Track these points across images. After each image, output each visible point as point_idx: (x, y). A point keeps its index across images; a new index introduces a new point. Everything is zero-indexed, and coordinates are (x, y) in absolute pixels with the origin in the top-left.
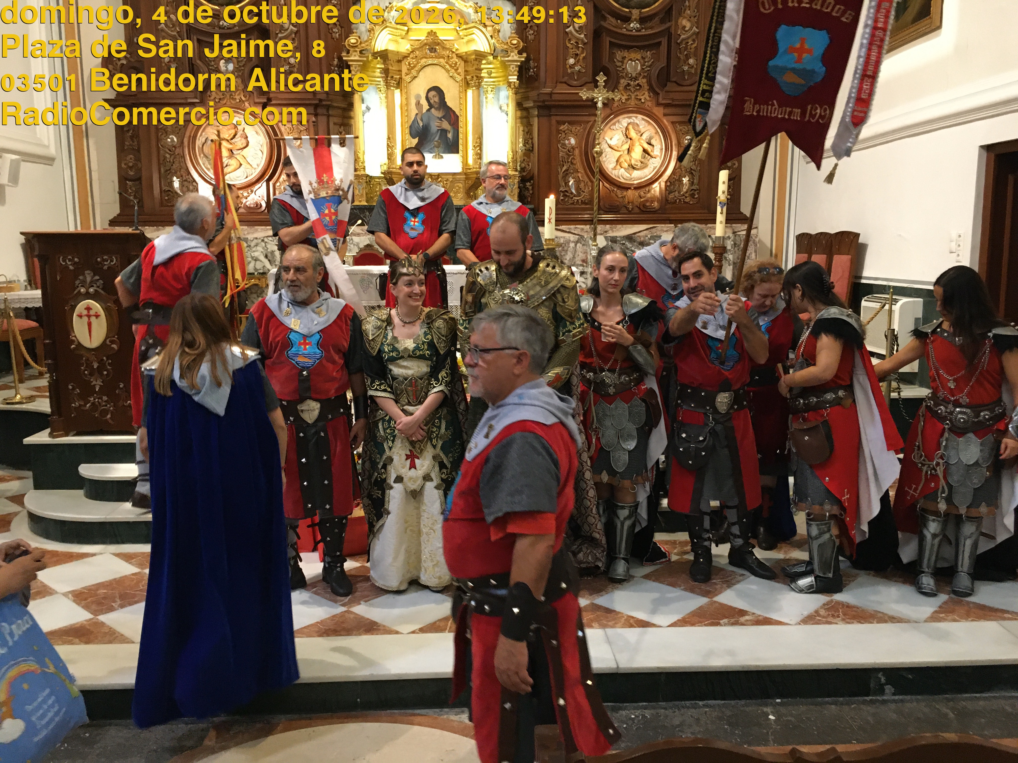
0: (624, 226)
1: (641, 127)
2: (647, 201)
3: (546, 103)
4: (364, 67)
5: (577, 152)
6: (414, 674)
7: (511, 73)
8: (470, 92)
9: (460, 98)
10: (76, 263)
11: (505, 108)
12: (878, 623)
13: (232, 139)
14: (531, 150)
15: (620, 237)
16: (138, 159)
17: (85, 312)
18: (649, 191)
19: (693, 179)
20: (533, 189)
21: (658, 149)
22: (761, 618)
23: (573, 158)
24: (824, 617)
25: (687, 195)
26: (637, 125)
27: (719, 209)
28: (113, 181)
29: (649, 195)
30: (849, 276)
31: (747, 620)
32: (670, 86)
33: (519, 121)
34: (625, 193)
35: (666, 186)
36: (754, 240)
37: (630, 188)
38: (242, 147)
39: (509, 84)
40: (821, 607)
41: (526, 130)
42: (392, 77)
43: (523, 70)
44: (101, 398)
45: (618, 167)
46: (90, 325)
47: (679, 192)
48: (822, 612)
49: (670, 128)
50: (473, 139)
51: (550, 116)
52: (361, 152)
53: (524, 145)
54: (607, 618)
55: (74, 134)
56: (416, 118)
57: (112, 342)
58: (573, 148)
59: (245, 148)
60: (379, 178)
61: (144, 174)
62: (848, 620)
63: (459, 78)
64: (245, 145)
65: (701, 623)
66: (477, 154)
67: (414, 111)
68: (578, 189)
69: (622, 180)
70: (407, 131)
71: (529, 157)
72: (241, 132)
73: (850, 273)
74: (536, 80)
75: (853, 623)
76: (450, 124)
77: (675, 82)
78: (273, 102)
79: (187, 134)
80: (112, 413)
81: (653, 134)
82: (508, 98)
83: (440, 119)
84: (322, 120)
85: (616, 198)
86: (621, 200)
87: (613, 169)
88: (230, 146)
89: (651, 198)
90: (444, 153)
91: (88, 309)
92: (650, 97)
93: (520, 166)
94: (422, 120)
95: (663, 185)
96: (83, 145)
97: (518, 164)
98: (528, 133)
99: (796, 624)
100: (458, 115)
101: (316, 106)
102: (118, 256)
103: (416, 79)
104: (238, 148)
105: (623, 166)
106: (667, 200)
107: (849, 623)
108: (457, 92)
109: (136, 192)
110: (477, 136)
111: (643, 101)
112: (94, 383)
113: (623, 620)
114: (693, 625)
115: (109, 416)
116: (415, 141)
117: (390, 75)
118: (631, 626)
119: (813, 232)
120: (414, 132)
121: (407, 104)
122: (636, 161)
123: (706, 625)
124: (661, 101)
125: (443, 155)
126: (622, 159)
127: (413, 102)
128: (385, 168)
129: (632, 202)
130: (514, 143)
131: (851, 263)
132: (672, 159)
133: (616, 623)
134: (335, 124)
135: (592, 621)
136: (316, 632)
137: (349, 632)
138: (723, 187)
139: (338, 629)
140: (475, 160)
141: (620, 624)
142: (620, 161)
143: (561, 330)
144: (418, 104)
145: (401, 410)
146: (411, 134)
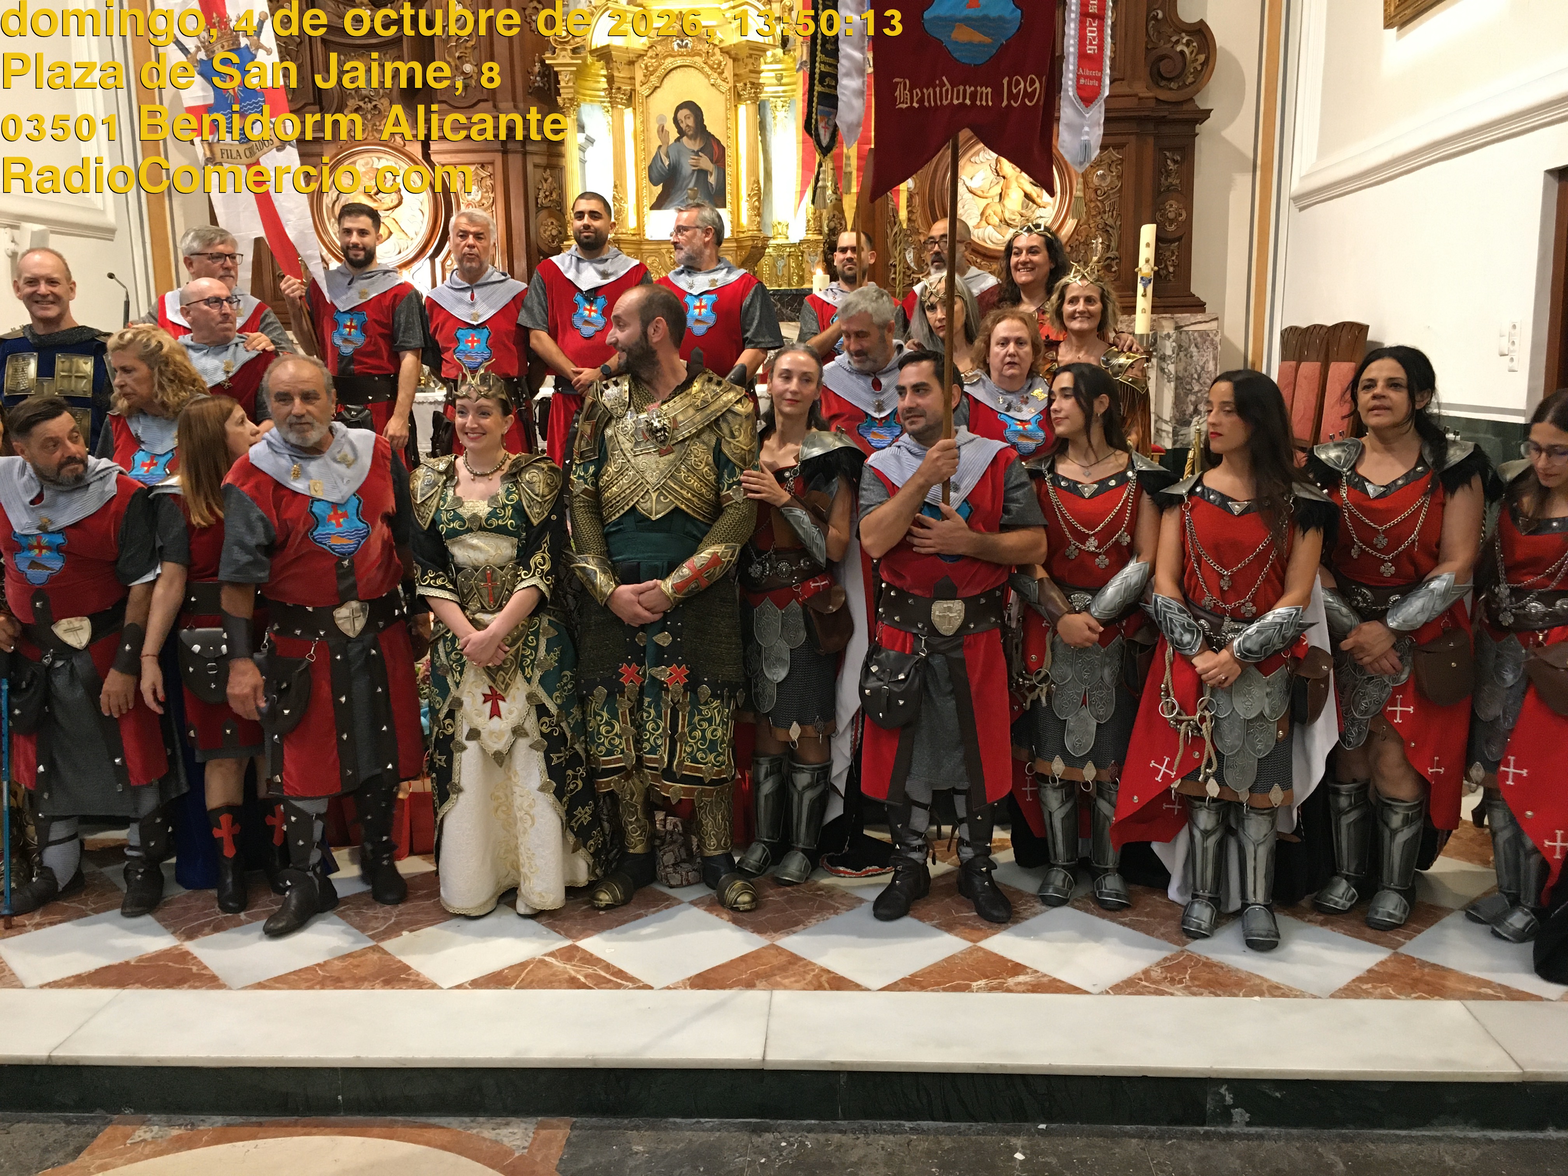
4: (581, 73)
5: (917, 200)
6: (426, 1060)
8: (742, 108)
9: (728, 118)
12: (1244, 996)
13: (376, 194)
19: (1110, 241)
22: (1045, 979)
23: (911, 212)
24: (1154, 982)
27: (1141, 289)
31: (1020, 983)
36: (1212, 340)
38: (392, 205)
40: (1158, 964)
42: (620, 89)
45: (984, 223)
48: (1156, 974)
50: (748, 184)
54: (786, 971)
56: (658, 154)
58: (911, 195)
59: (396, 207)
62: (1195, 989)
63: (725, 87)
64: (396, 202)
65: (938, 984)
66: (754, 208)
67: (656, 142)
68: (919, 260)
69: (990, 245)
70: (645, 173)
75: (1201, 994)
76: (712, 161)
83: (697, 153)
84: (515, 161)
88: (373, 205)
94: (668, 156)
97: (825, 223)
99: (1101, 993)
100: (725, 145)
103: (659, 90)
104: (386, 207)
105: (991, 221)
107: (1194, 994)
108: (724, 109)
110: (753, 179)
113: (809, 977)
114: (923, 988)
116: (659, 189)
117: (615, 86)
118: (820, 987)
119: (1304, 325)
120: (655, 174)
121: (643, 131)
122: (1013, 213)
123: (945, 990)
126: (989, 211)
127: (654, 127)
132: (1073, 209)
133: (796, 982)
134: (536, 166)
135: (758, 976)
136: (307, 980)
137: (357, 982)
138: (1146, 253)
139: (344, 977)
140: (750, 217)
141: (803, 983)
142: (987, 214)
143: (726, 480)
144: (662, 130)
145: (470, 621)
146: (651, 179)
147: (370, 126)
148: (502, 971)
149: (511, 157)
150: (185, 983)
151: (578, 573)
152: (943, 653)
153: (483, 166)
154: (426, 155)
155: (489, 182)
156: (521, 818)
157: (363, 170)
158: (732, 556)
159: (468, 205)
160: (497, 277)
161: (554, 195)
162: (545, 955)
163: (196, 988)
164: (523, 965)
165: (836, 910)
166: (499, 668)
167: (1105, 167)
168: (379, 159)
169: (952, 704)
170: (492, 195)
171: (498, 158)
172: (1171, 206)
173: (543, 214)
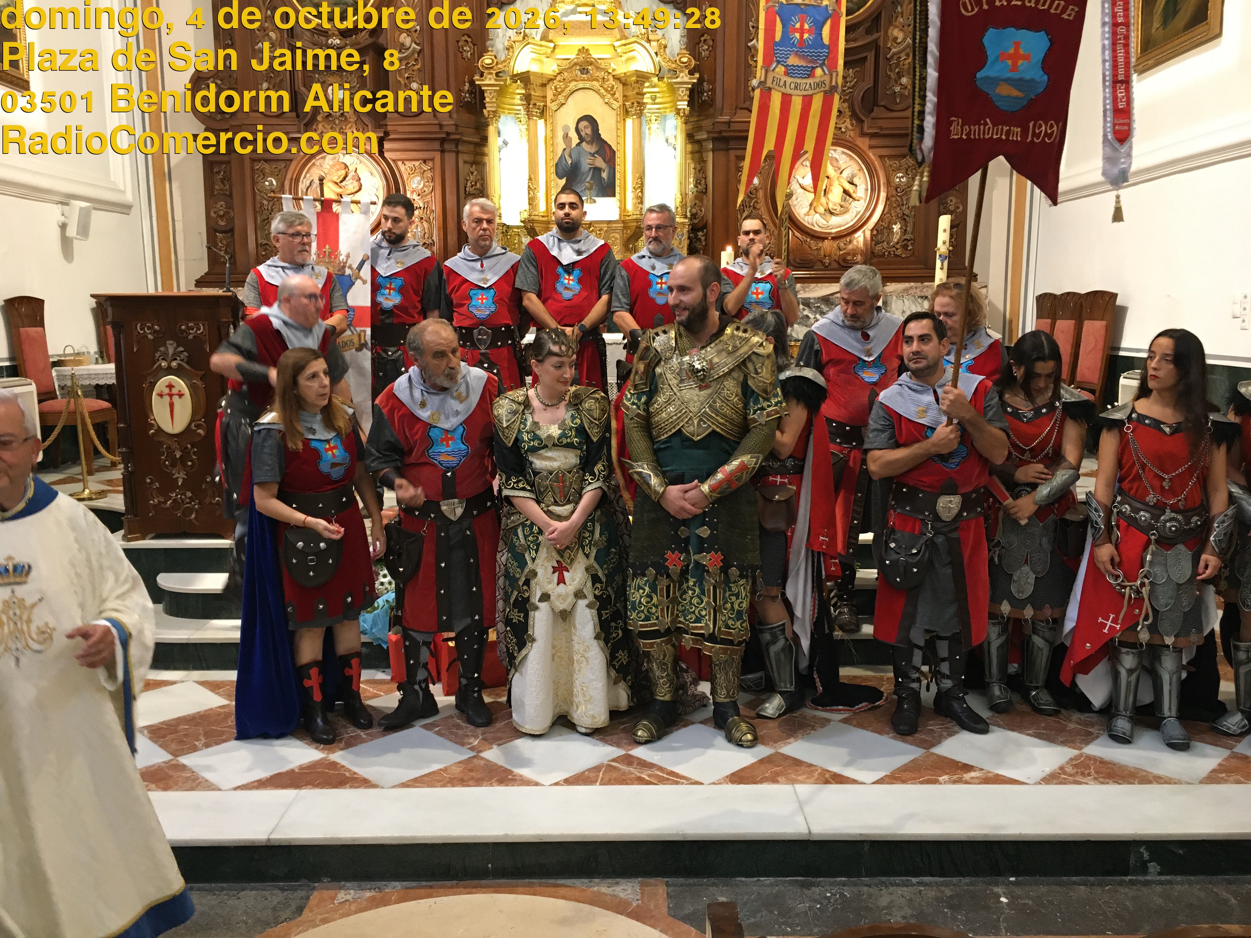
0: (820, 285)
1: (841, 162)
2: (848, 254)
3: (724, 134)
4: (502, 92)
5: (761, 194)
6: (558, 836)
7: (680, 98)
8: (629, 122)
9: (618, 129)
10: (155, 331)
11: (672, 140)
12: (1140, 783)
13: (341, 182)
14: (704, 192)
15: (814, 298)
16: (230, 207)
17: (167, 391)
18: (850, 242)
19: (906, 226)
20: (706, 238)
21: (862, 190)
22: (990, 775)
23: (756, 202)
24: (1070, 775)
25: (898, 246)
26: (837, 160)
27: (938, 263)
28: (200, 233)
29: (850, 247)
30: (1104, 347)
31: (973, 778)
32: (878, 112)
33: (689, 156)
34: (820, 245)
35: (872, 236)
37: (827, 238)
38: (354, 191)
39: (678, 112)
40: (1068, 763)
41: (698, 167)
42: (535, 104)
43: (694, 94)
44: (185, 495)
45: (812, 212)
46: (172, 405)
47: (888, 243)
48: (1069, 769)
49: (877, 163)
50: (633, 179)
51: (728, 150)
52: (497, 196)
53: (696, 186)
54: (797, 771)
55: (154, 177)
56: (563, 154)
57: (198, 426)
58: (756, 189)
59: (357, 192)
60: (518, 227)
61: (238, 224)
62: (1102, 780)
63: (616, 105)
64: (357, 188)
65: (914, 779)
66: (637, 197)
67: (561, 146)
69: (817, 228)
70: (553, 170)
71: (701, 201)
72: (353, 173)
73: (1105, 342)
74: (711, 106)
75: (1108, 783)
76: (605, 161)
77: (884, 106)
78: (391, 137)
79: (289, 177)
80: (197, 511)
81: (856, 171)
82: (676, 128)
83: (593, 155)
84: (450, 158)
85: (809, 251)
86: (816, 253)
87: (806, 215)
88: (339, 190)
89: (853, 250)
90: (597, 196)
91: (170, 386)
92: (852, 125)
93: (690, 211)
94: (570, 156)
95: (868, 234)
96: (165, 190)
97: (689, 209)
98: (700, 171)
99: (1035, 784)
100: (615, 149)
101: (443, 141)
102: (206, 323)
103: (564, 106)
104: (349, 192)
105: (818, 210)
106: (872, 253)
107: (1103, 783)
108: (614, 122)
109: (227, 246)
110: (637, 175)
111: (843, 130)
112: (177, 475)
113: (816, 775)
114: (904, 782)
115: (193, 516)
116: (563, 182)
117: (532, 102)
118: (827, 782)
119: (1058, 292)
120: (560, 170)
121: (552, 137)
122: (835, 205)
123: (921, 783)
124: (866, 130)
125: (596, 199)
126: (817, 203)
127: (560, 134)
128: (526, 215)
129: (830, 256)
130: (683, 184)
131: (1107, 330)
132: (880, 202)
133: (808, 778)
134: (465, 162)
135: (778, 774)
136: (439, 781)
137: (478, 782)
138: (943, 236)
139: (466, 778)
140: (635, 204)
141: (813, 779)
142: (815, 204)
143: (752, 406)
144: (566, 137)
145: (544, 511)
146: (557, 174)
147: (338, 130)
148: (583, 772)
149: (447, 155)
150: (346, 784)
151: (636, 477)
152: (944, 534)
153: (425, 162)
154: (381, 152)
155: (429, 174)
156: (578, 661)
157: (331, 163)
158: (756, 464)
159: (412, 192)
160: (499, 250)
161: (478, 185)
162: (610, 761)
163: (356, 787)
164: (597, 769)
165: (813, 728)
166: (568, 548)
167: (904, 171)
169: (949, 571)
170: (432, 184)
171: (437, 156)
172: (951, 201)
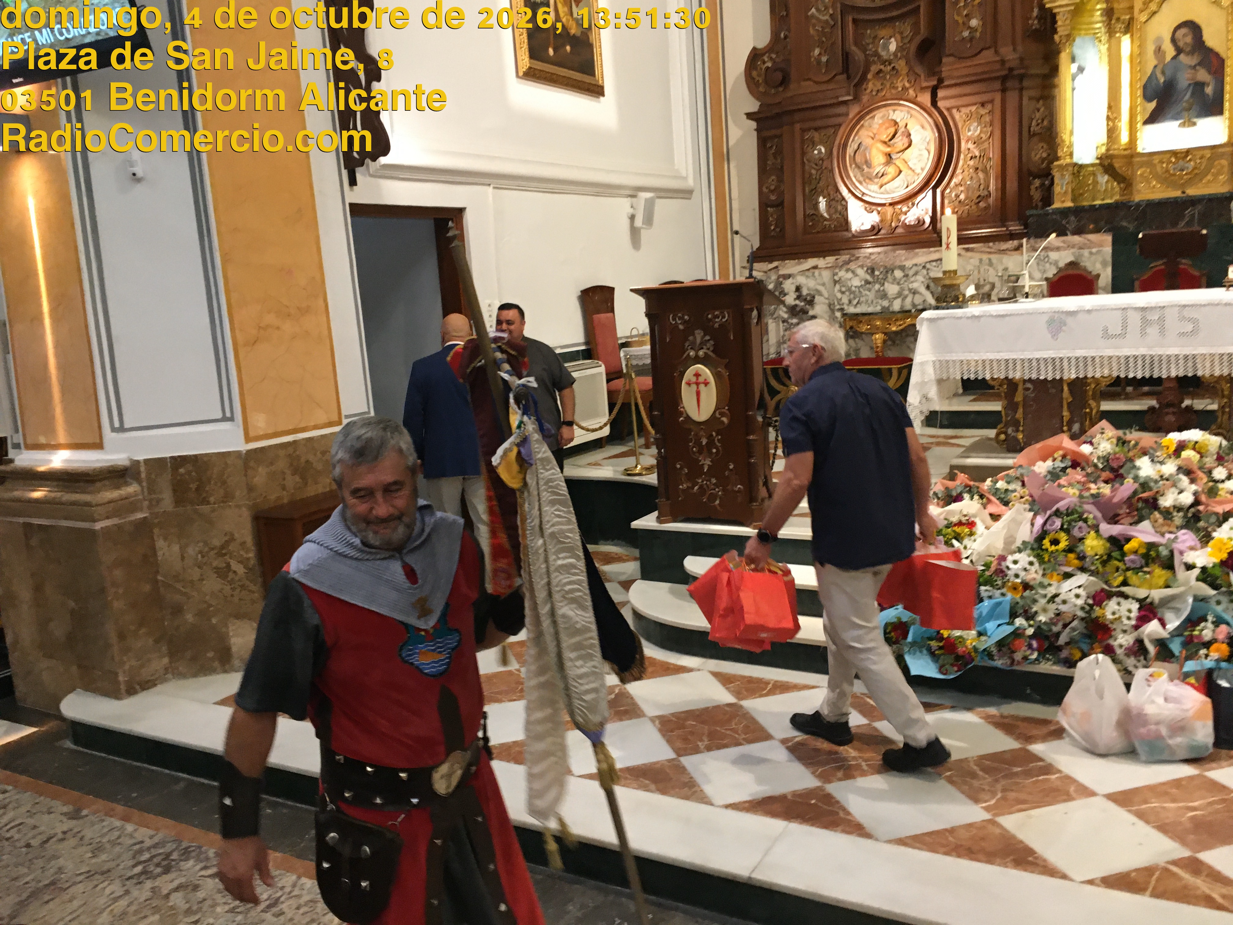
4: (1078, 11)
10: (685, 321)
13: (891, 140)
16: (780, 180)
17: (694, 379)
28: (753, 209)
38: (903, 148)
42: (1119, 18)
44: (710, 481)
46: (698, 394)
52: (1068, 132)
55: (714, 160)
56: (1153, 72)
57: (723, 415)
59: (906, 149)
60: (1093, 165)
61: (787, 196)
64: (907, 145)
67: (1151, 63)
70: (1140, 92)
72: (903, 129)
76: (1209, 72)
78: (946, 83)
79: (837, 143)
80: (721, 498)
83: (1193, 68)
84: (1012, 97)
88: (888, 150)
90: (1199, 117)
91: (697, 375)
94: (1163, 73)
96: (724, 171)
100: (1224, 57)
101: (1004, 79)
102: (731, 311)
103: (1156, 15)
104: (898, 150)
109: (778, 219)
112: (703, 462)
115: (717, 502)
116: (1153, 105)
117: (1115, 17)
120: (1150, 92)
121: (1140, 54)
125: (1197, 120)
127: (1151, 49)
128: (1103, 150)
134: (1030, 99)
137: (991, 858)
144: (1158, 51)
146: (1145, 97)
147: (888, 86)
149: (1009, 94)
150: (837, 826)
153: (983, 105)
154: (934, 103)
157: (881, 122)
159: (967, 141)
161: (1045, 123)
162: (1168, 863)
163: (847, 833)
164: (1151, 871)
168: (894, 111)
170: (990, 129)
171: (998, 97)
173: (1035, 139)
